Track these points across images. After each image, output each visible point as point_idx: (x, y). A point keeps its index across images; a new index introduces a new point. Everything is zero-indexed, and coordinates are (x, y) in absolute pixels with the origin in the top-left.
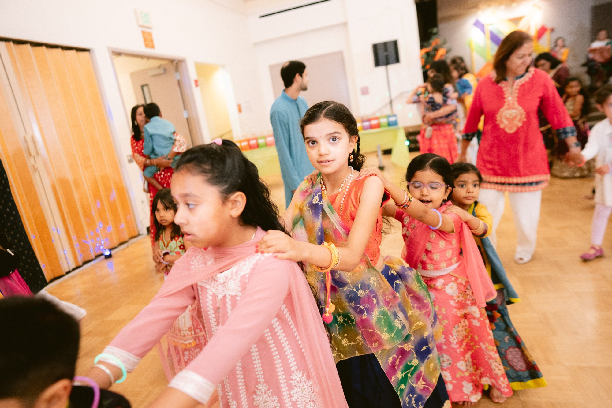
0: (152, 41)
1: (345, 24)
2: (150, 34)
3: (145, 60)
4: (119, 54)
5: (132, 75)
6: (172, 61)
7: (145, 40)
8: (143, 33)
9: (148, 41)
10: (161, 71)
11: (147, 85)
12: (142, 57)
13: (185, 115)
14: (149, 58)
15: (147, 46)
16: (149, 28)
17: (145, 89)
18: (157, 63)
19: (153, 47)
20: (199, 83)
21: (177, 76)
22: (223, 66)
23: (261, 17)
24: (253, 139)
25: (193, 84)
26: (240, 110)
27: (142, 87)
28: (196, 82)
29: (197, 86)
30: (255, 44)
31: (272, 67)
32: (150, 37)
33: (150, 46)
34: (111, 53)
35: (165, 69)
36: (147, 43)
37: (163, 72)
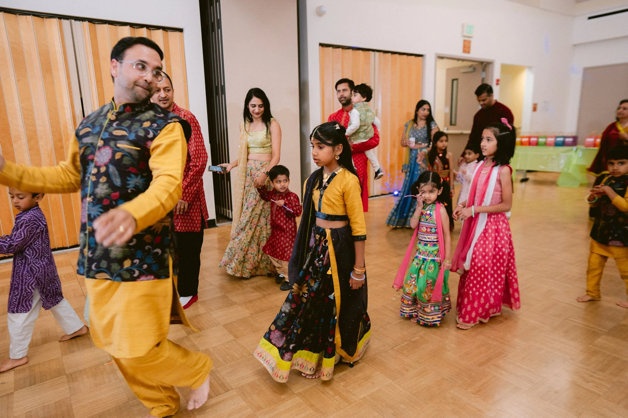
0: (469, 47)
2: (470, 42)
3: (460, 62)
4: (442, 58)
5: (448, 70)
6: (482, 63)
7: (464, 47)
8: (465, 41)
9: (467, 48)
10: (471, 69)
11: (457, 79)
12: (458, 60)
14: (463, 60)
15: (464, 51)
16: (470, 37)
17: (455, 82)
18: (470, 63)
19: (469, 52)
20: (499, 82)
21: (483, 75)
22: (530, 68)
23: (590, 18)
24: (534, 137)
25: (495, 82)
26: (535, 109)
27: (453, 80)
28: (498, 81)
29: (497, 84)
30: (575, 45)
31: (587, 71)
32: (470, 44)
33: (467, 51)
34: (436, 57)
35: (474, 69)
36: (465, 49)
37: (473, 71)
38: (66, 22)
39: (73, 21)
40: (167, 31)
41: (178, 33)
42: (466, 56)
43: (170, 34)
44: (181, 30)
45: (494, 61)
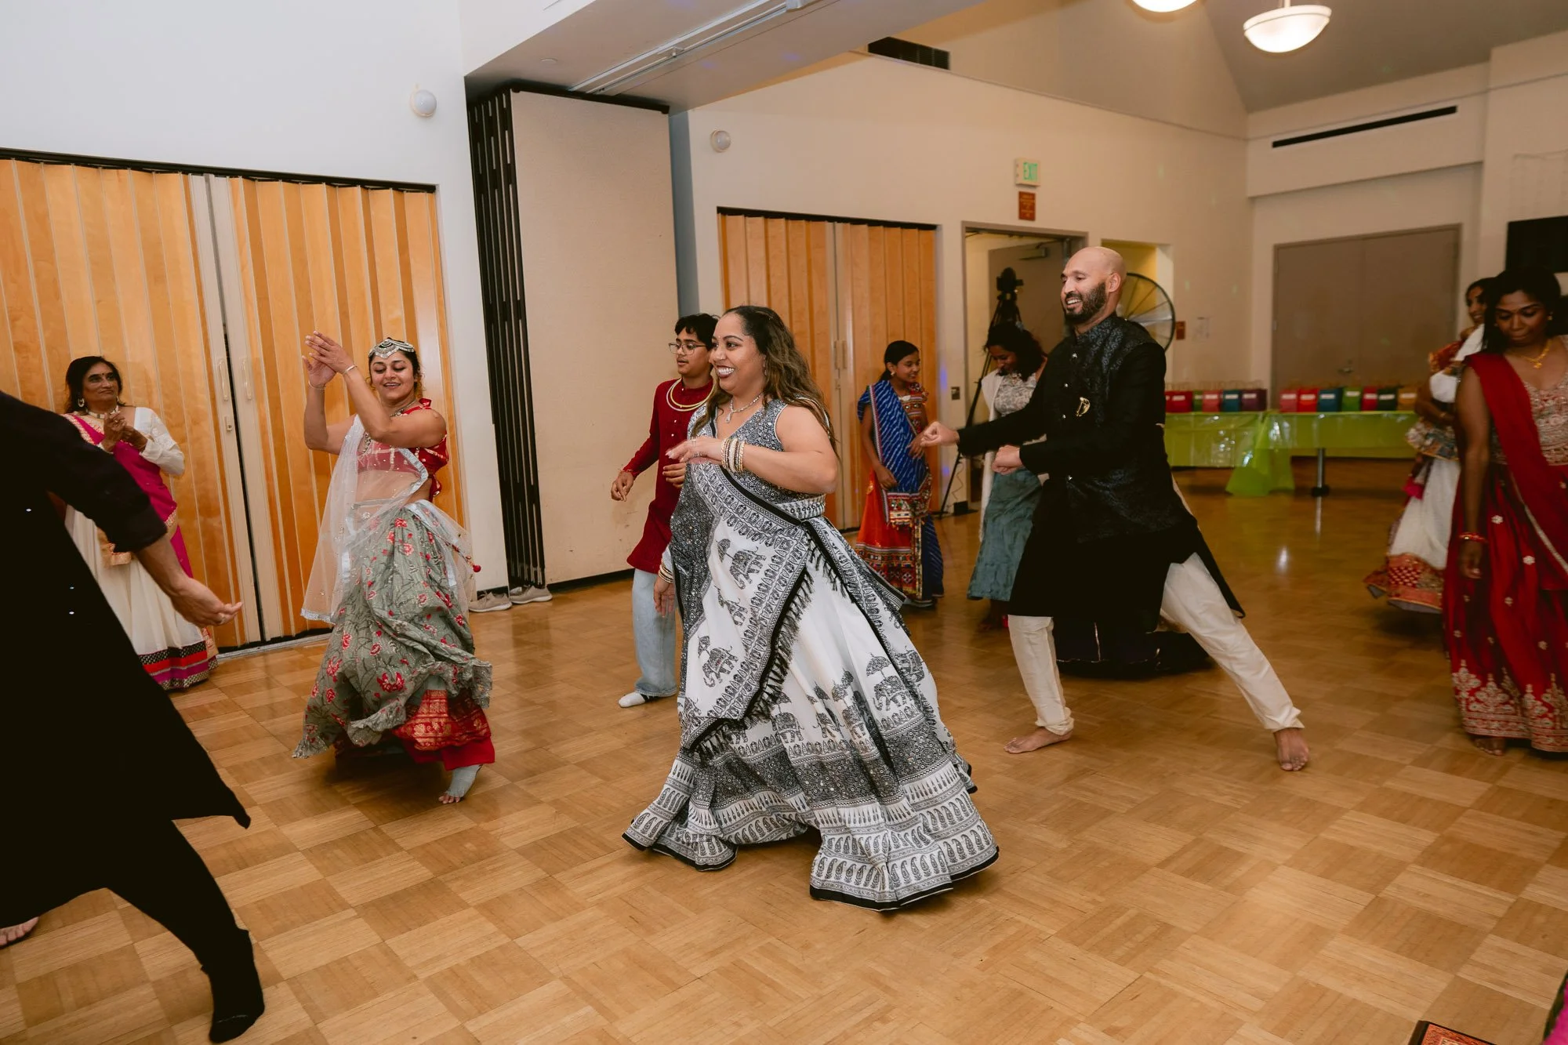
0: (1033, 207)
1: (1478, 165)
2: (1033, 196)
4: (975, 230)
6: (1060, 238)
7: (1022, 206)
8: (1021, 194)
9: (1027, 206)
12: (1010, 233)
14: (1021, 234)
15: (1022, 216)
16: (1034, 186)
18: (1036, 241)
19: (1032, 218)
22: (1164, 247)
23: (1277, 144)
24: (1180, 394)
26: (1177, 335)
30: (1253, 200)
31: (1280, 250)
32: (1032, 201)
33: (1028, 215)
34: (964, 230)
35: (1047, 250)
36: (1023, 211)
37: (1043, 255)
38: (197, 181)
39: (212, 176)
40: (402, 191)
41: (424, 196)
42: (1026, 224)
43: (408, 196)
44: (431, 189)
45: (1086, 233)
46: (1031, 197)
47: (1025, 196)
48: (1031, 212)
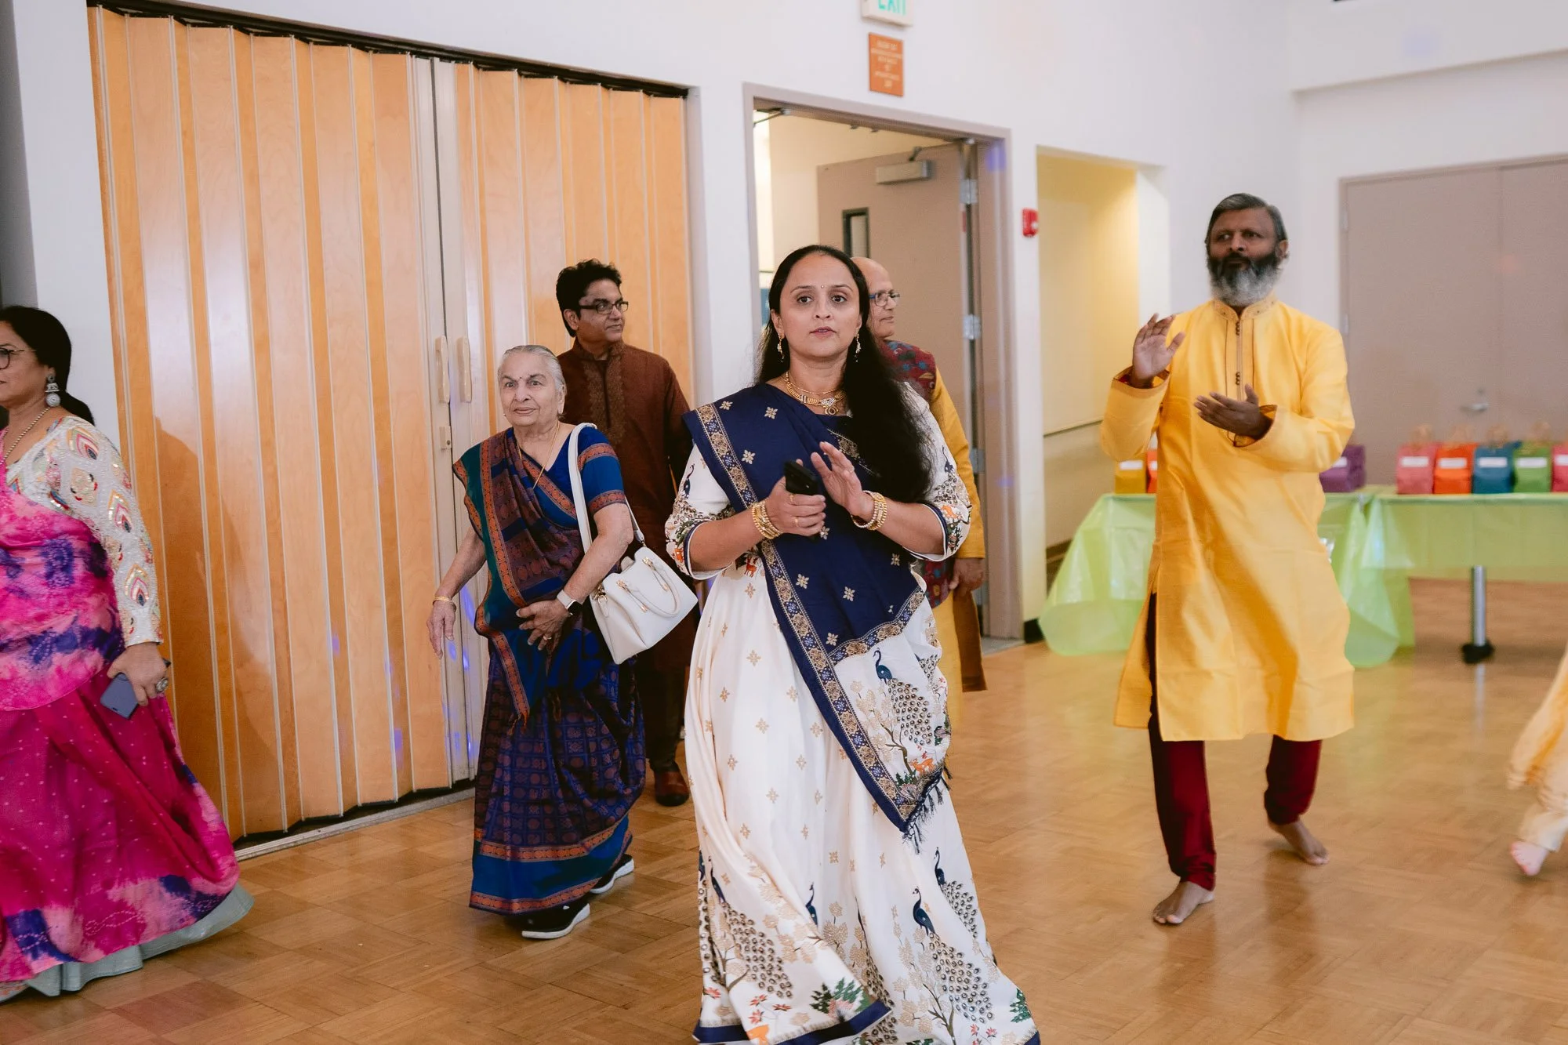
0: (898, 69)
2: (899, 45)
3: (864, 132)
4: (775, 108)
6: (958, 139)
7: (874, 64)
8: (873, 40)
9: (887, 68)
10: (917, 170)
11: (862, 212)
12: (854, 120)
13: (968, 329)
14: (876, 124)
15: (876, 85)
16: (900, 26)
17: (856, 223)
18: (909, 143)
19: (897, 90)
20: (1035, 225)
21: (968, 193)
22: (1151, 171)
25: (1017, 224)
27: (848, 216)
28: (1030, 216)
29: (1029, 232)
32: (897, 56)
33: (888, 84)
34: (751, 102)
35: (930, 165)
36: (878, 73)
37: (925, 175)
42: (884, 105)
45: (1008, 131)
46: (894, 47)
47: (880, 44)
48: (894, 77)
